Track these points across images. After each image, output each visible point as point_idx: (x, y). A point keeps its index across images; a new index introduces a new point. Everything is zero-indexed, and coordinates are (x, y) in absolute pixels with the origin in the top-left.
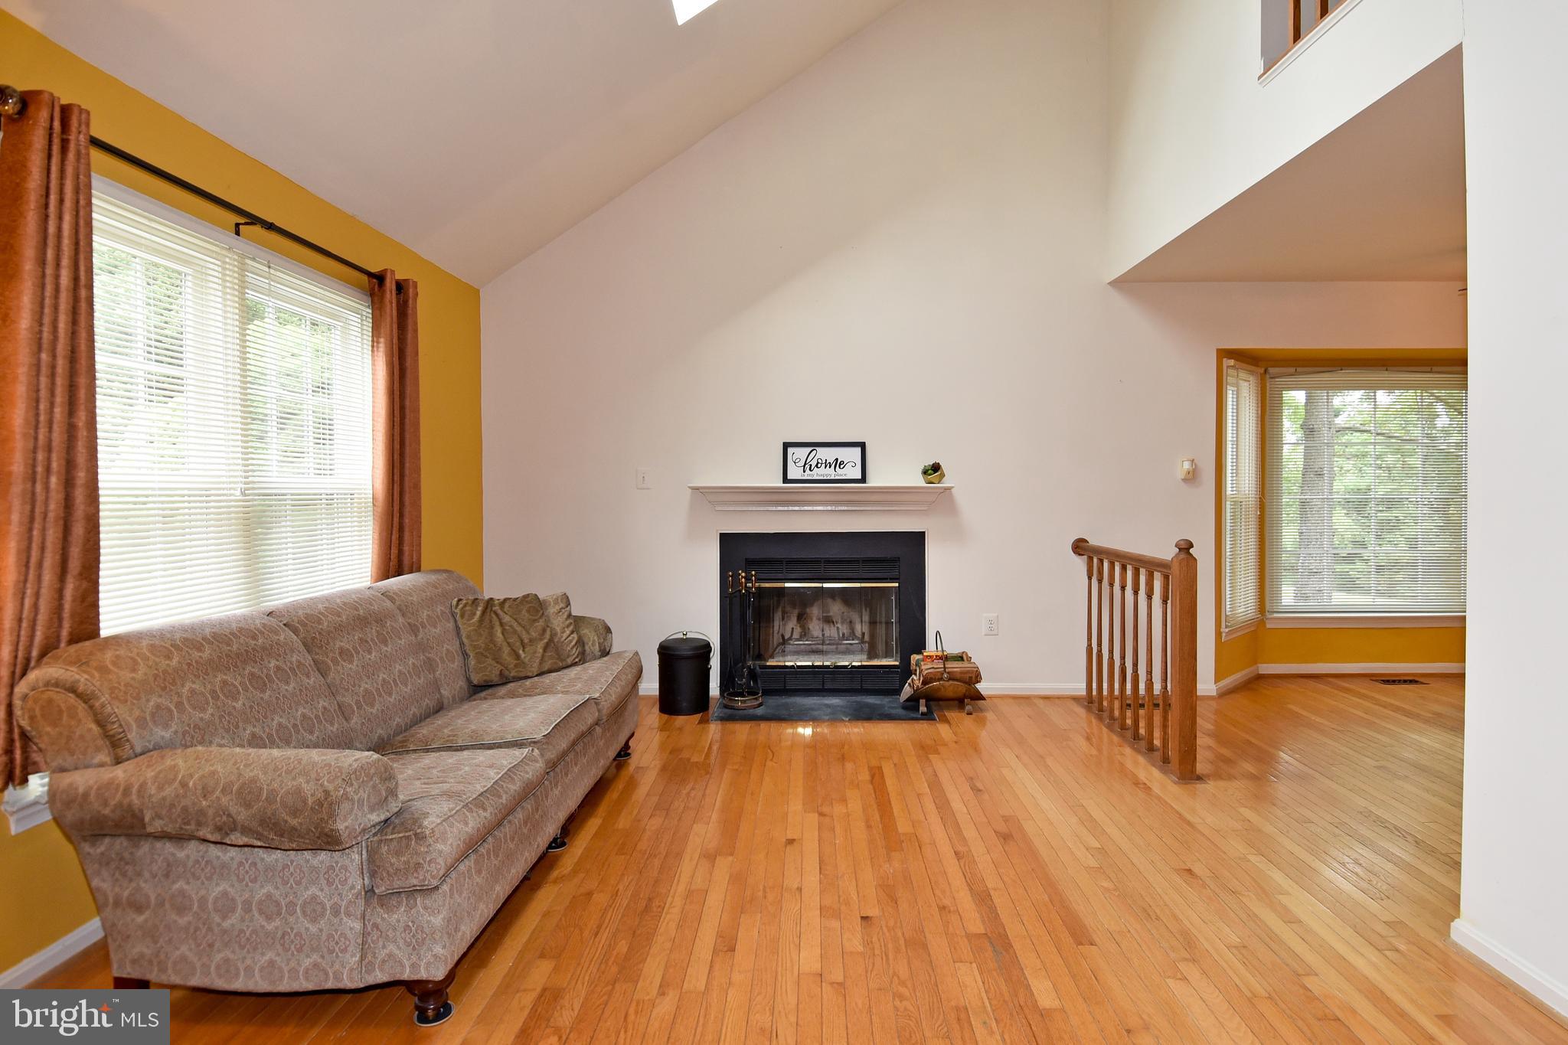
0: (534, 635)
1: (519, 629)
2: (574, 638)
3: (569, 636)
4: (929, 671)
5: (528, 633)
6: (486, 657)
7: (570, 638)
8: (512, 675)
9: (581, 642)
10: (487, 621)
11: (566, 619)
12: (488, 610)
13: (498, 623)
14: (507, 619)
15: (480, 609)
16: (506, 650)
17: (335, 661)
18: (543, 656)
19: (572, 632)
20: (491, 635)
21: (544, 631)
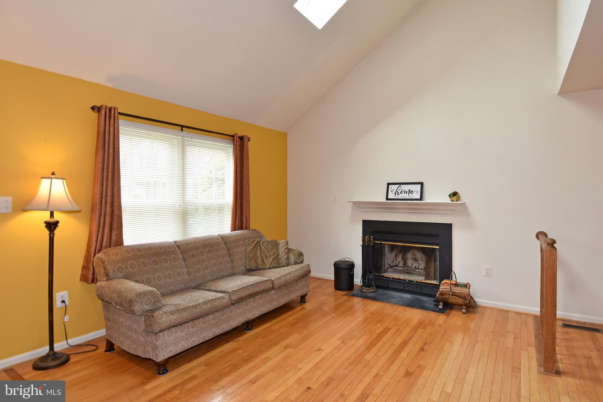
0: (271, 254)
1: (266, 252)
2: (285, 257)
3: (284, 256)
4: (443, 290)
5: (269, 253)
6: (252, 260)
7: (284, 257)
8: (260, 267)
9: (288, 258)
10: (255, 249)
11: (284, 250)
12: (258, 244)
13: (259, 249)
14: (263, 248)
15: (254, 244)
16: (260, 258)
17: (189, 258)
18: (272, 262)
19: (286, 255)
20: (256, 253)
21: (275, 253)
